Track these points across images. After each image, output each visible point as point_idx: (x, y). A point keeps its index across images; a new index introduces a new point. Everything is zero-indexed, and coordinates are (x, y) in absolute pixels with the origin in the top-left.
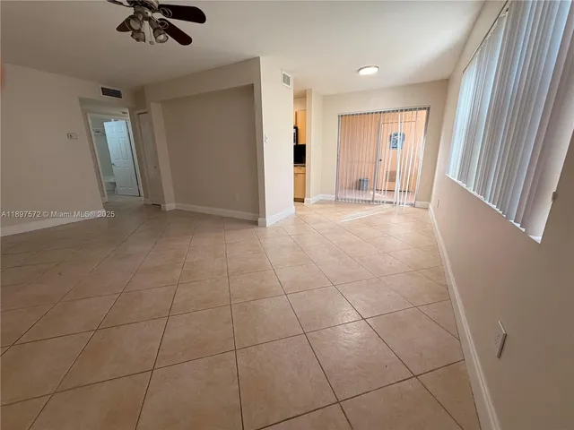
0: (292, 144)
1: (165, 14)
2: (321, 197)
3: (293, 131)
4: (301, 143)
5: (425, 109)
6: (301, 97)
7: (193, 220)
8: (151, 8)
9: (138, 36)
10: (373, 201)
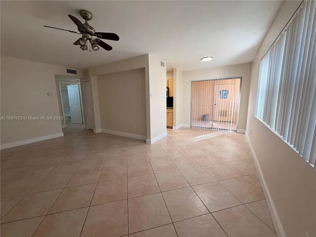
0: (166, 97)
1: (98, 36)
2: (182, 125)
3: (166, 90)
4: (170, 96)
5: (239, 78)
6: (171, 72)
7: (111, 139)
8: (91, 34)
9: (83, 47)
10: (212, 128)
